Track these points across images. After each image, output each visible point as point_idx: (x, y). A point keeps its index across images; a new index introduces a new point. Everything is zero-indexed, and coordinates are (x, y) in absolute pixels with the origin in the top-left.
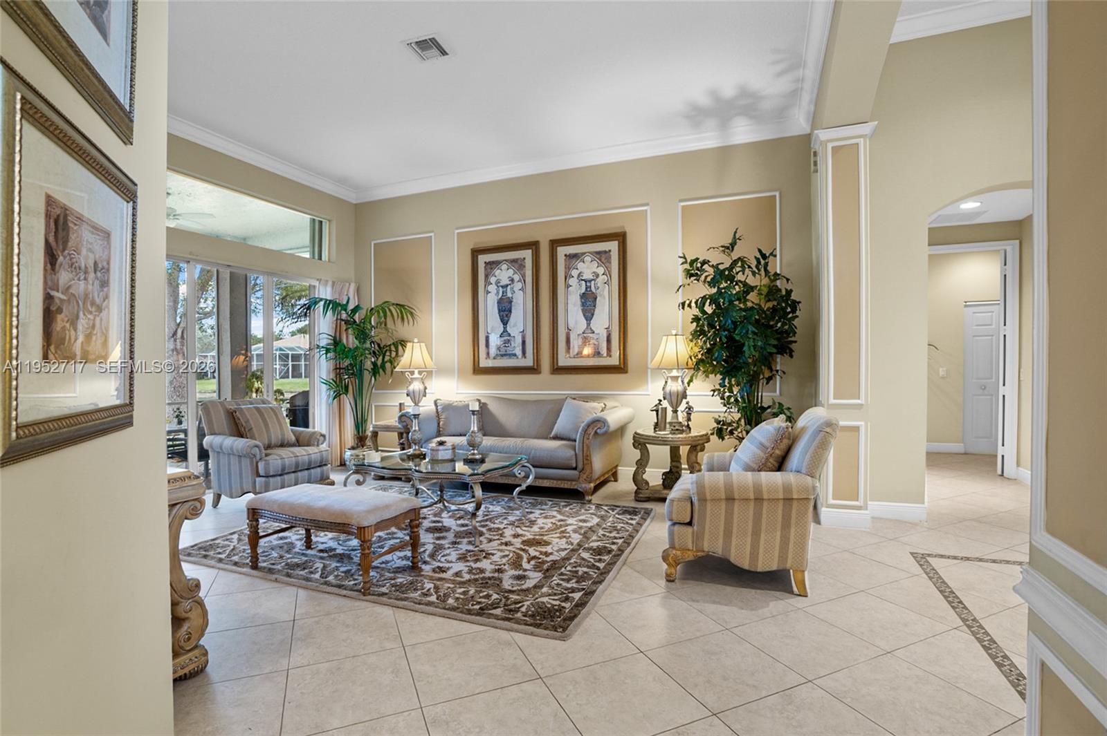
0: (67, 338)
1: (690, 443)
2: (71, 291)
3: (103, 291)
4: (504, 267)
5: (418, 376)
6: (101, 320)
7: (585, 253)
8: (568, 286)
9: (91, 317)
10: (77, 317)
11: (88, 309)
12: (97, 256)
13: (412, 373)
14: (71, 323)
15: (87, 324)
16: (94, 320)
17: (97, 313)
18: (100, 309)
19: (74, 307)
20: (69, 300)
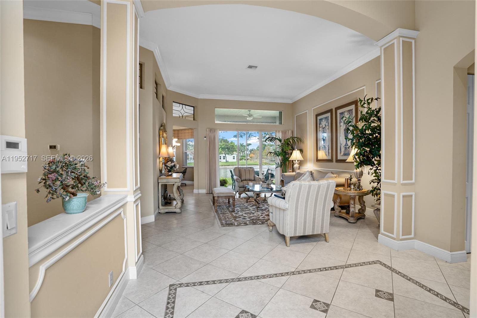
1: (358, 195)
4: (324, 120)
5: (297, 162)
7: (345, 112)
8: (340, 126)
13: (295, 161)
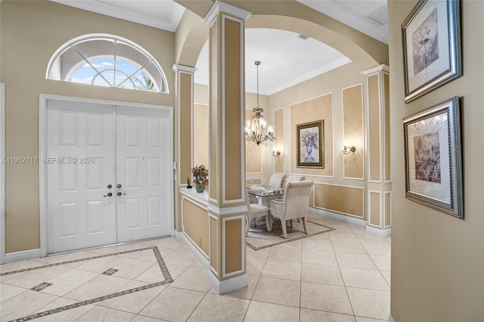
0: (423, 173)
2: (424, 159)
3: (437, 156)
6: (437, 167)
9: (432, 166)
10: (426, 166)
11: (431, 163)
12: (433, 144)
14: (424, 169)
15: (430, 169)
16: (433, 167)
17: (435, 164)
18: (436, 163)
19: (425, 164)
20: (423, 162)
